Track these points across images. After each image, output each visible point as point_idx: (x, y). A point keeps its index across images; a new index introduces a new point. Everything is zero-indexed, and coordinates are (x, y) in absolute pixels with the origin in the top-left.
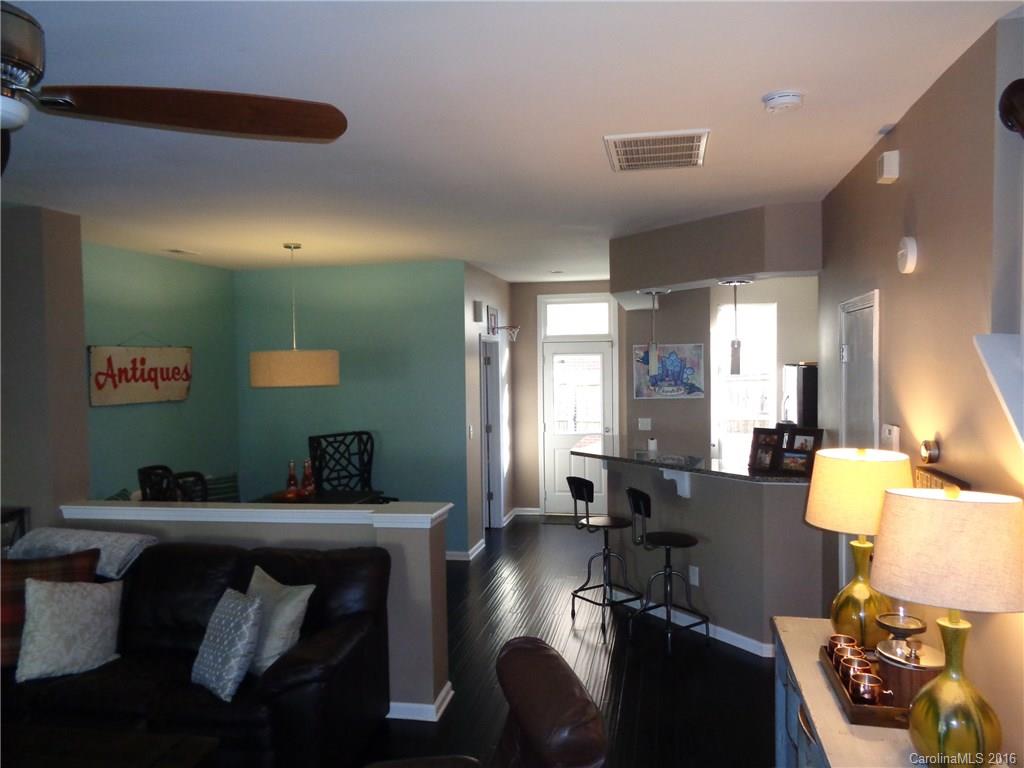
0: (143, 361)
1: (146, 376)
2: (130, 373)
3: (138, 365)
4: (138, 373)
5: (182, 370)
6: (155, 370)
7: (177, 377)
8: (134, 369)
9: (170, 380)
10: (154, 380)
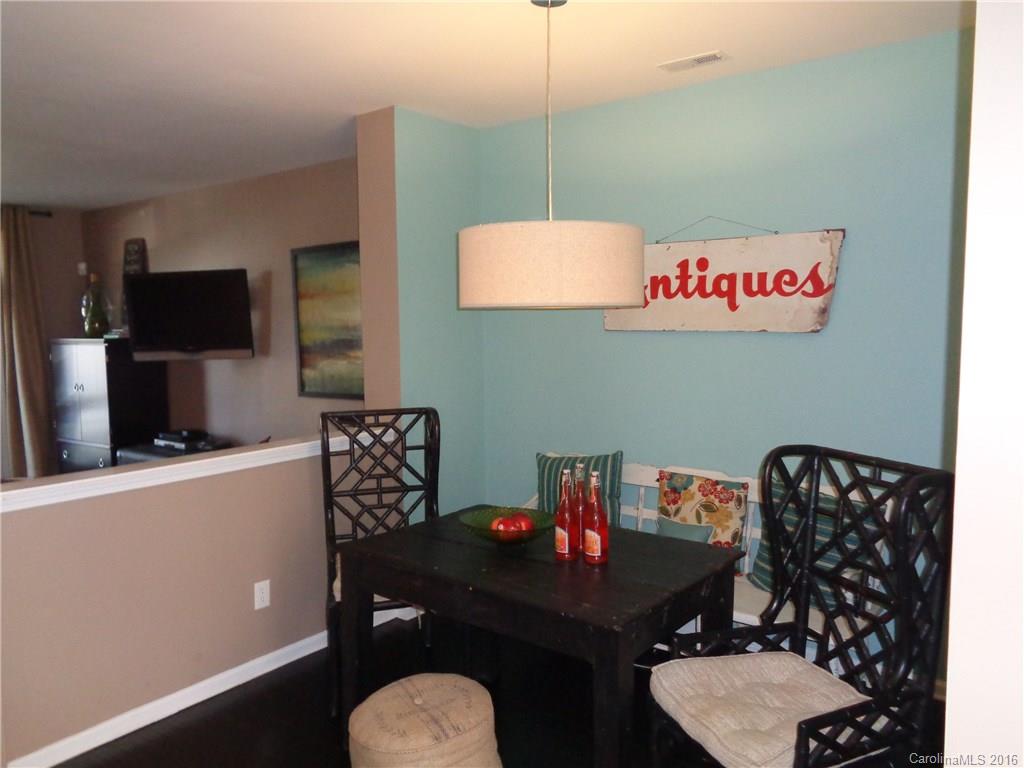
0: (703, 264)
1: (709, 288)
2: (675, 285)
3: (693, 270)
4: (692, 284)
5: (802, 277)
6: (732, 278)
7: (787, 289)
8: (684, 277)
9: (766, 294)
10: (731, 295)
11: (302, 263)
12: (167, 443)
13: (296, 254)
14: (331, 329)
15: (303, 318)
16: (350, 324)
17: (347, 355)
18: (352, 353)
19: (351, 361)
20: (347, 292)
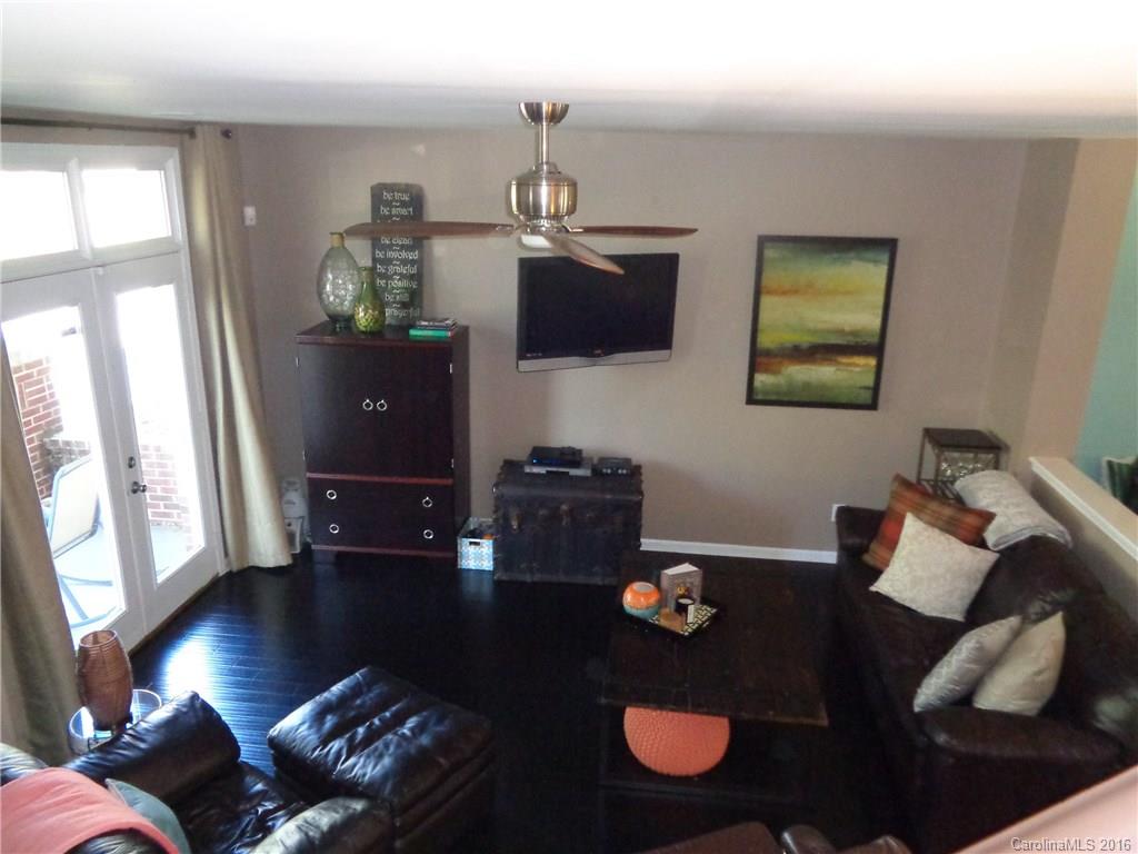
11: (771, 253)
13: (763, 241)
14: (815, 332)
15: (765, 317)
16: (847, 329)
17: (835, 361)
18: (844, 360)
19: (842, 368)
20: (848, 293)
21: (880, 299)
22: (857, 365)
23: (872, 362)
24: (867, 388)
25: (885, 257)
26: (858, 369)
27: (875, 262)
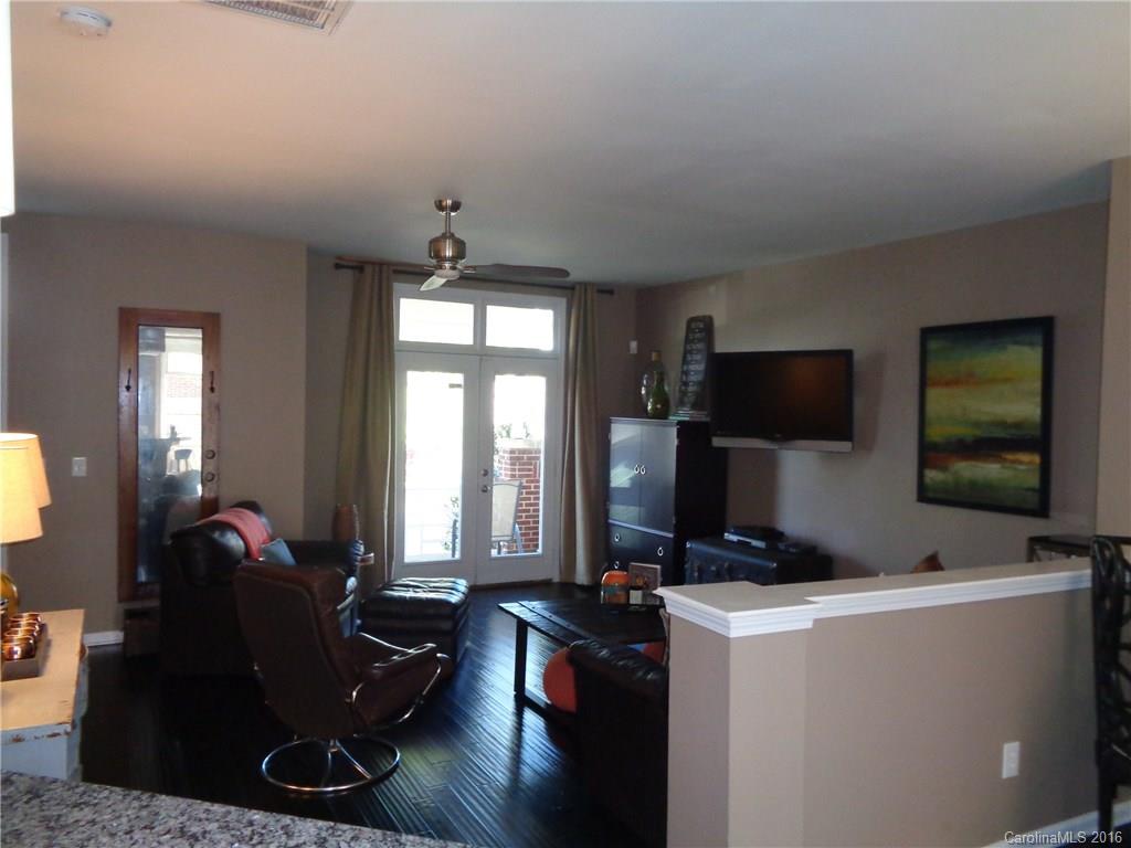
11: (933, 345)
12: (741, 538)
13: (927, 333)
14: (977, 424)
15: (931, 408)
16: (1009, 420)
17: (1000, 457)
18: (1010, 457)
19: (1007, 465)
20: (1006, 380)
21: (1037, 385)
22: (1021, 463)
23: (1036, 459)
24: (1033, 490)
25: (1038, 338)
26: (1022, 467)
27: (1031, 344)
